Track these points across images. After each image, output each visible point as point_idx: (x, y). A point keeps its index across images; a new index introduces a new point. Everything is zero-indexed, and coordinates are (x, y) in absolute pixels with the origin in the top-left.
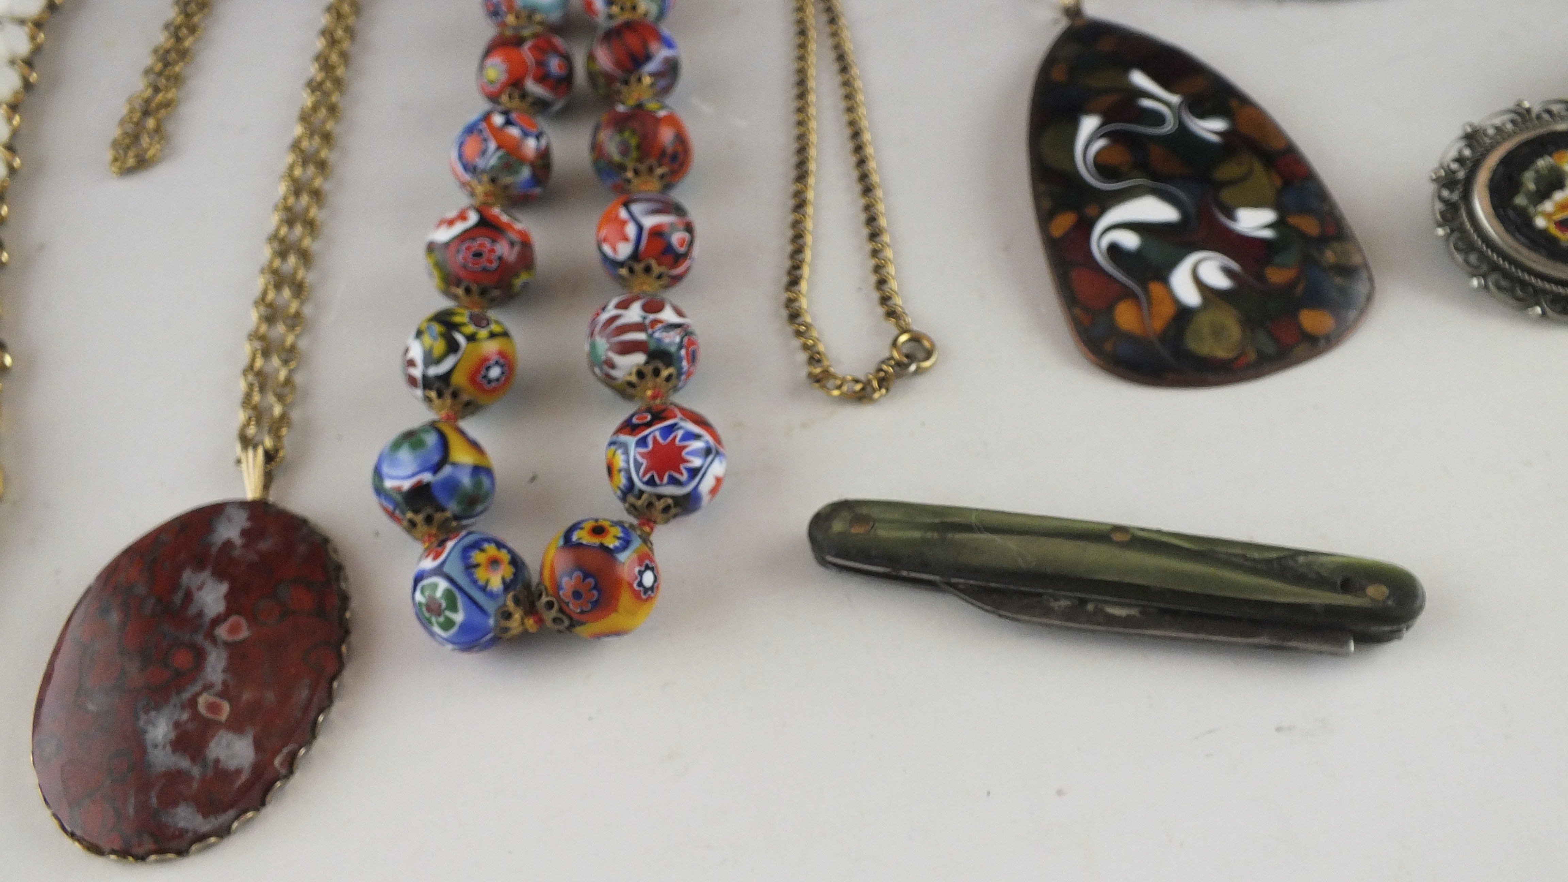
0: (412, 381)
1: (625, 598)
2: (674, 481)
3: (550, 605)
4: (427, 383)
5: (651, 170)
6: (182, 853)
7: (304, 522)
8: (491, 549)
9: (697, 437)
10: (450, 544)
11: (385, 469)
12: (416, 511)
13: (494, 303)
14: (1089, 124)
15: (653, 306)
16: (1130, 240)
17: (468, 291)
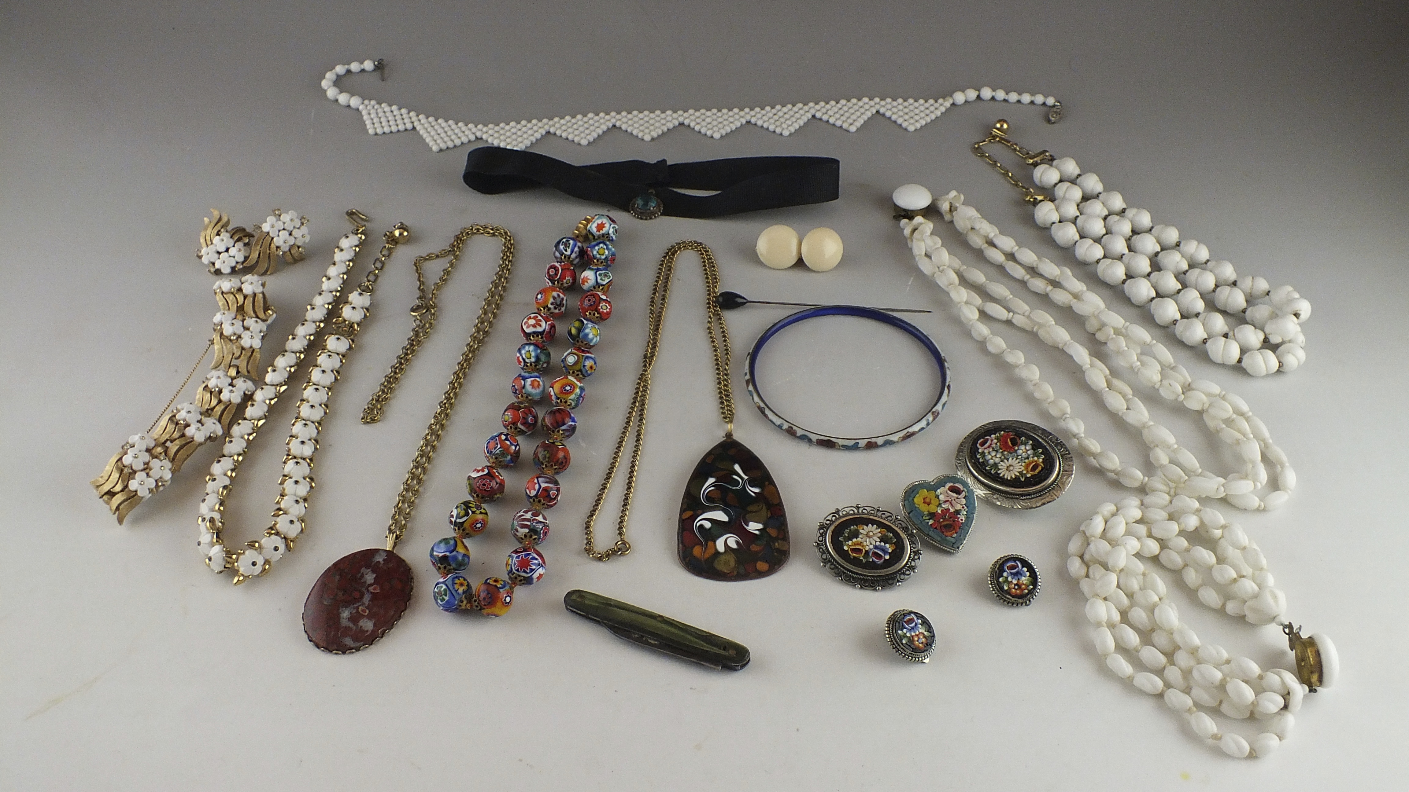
0: (451, 522)
1: (499, 604)
2: (525, 572)
3: (475, 601)
4: (456, 524)
5: (552, 466)
6: (344, 653)
7: (404, 561)
8: (462, 580)
9: (536, 559)
10: (449, 576)
11: (435, 549)
12: (442, 564)
13: (485, 502)
14: (711, 480)
15: (536, 514)
16: (708, 525)
17: (478, 496)
